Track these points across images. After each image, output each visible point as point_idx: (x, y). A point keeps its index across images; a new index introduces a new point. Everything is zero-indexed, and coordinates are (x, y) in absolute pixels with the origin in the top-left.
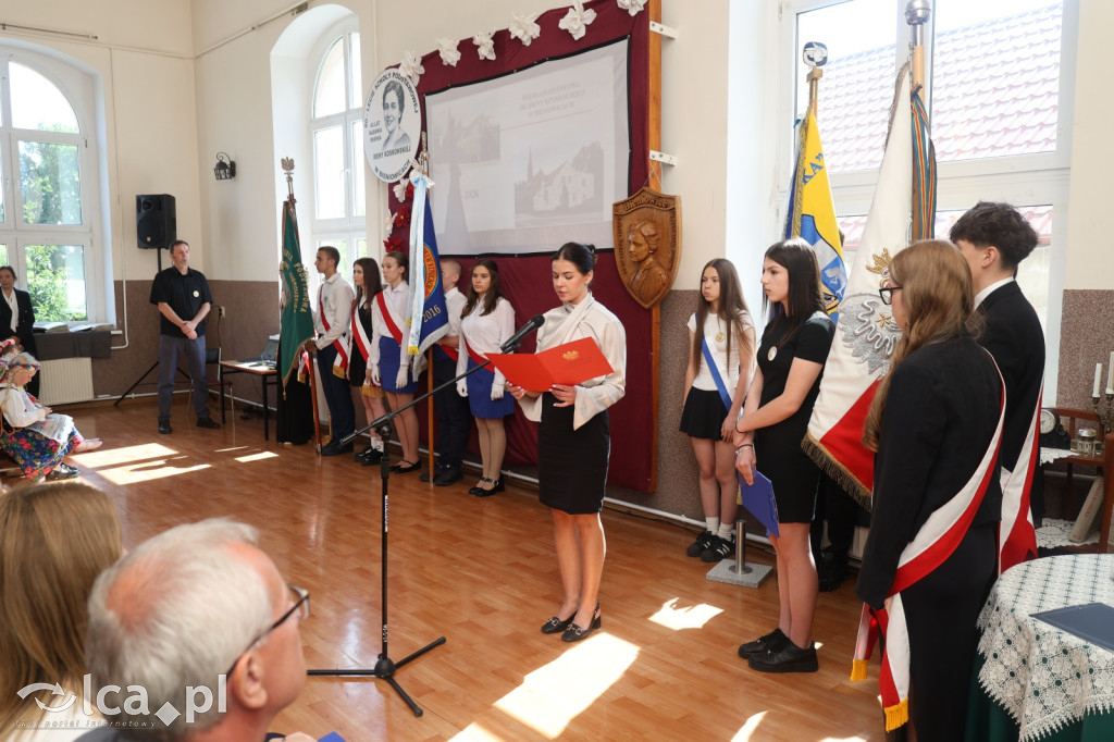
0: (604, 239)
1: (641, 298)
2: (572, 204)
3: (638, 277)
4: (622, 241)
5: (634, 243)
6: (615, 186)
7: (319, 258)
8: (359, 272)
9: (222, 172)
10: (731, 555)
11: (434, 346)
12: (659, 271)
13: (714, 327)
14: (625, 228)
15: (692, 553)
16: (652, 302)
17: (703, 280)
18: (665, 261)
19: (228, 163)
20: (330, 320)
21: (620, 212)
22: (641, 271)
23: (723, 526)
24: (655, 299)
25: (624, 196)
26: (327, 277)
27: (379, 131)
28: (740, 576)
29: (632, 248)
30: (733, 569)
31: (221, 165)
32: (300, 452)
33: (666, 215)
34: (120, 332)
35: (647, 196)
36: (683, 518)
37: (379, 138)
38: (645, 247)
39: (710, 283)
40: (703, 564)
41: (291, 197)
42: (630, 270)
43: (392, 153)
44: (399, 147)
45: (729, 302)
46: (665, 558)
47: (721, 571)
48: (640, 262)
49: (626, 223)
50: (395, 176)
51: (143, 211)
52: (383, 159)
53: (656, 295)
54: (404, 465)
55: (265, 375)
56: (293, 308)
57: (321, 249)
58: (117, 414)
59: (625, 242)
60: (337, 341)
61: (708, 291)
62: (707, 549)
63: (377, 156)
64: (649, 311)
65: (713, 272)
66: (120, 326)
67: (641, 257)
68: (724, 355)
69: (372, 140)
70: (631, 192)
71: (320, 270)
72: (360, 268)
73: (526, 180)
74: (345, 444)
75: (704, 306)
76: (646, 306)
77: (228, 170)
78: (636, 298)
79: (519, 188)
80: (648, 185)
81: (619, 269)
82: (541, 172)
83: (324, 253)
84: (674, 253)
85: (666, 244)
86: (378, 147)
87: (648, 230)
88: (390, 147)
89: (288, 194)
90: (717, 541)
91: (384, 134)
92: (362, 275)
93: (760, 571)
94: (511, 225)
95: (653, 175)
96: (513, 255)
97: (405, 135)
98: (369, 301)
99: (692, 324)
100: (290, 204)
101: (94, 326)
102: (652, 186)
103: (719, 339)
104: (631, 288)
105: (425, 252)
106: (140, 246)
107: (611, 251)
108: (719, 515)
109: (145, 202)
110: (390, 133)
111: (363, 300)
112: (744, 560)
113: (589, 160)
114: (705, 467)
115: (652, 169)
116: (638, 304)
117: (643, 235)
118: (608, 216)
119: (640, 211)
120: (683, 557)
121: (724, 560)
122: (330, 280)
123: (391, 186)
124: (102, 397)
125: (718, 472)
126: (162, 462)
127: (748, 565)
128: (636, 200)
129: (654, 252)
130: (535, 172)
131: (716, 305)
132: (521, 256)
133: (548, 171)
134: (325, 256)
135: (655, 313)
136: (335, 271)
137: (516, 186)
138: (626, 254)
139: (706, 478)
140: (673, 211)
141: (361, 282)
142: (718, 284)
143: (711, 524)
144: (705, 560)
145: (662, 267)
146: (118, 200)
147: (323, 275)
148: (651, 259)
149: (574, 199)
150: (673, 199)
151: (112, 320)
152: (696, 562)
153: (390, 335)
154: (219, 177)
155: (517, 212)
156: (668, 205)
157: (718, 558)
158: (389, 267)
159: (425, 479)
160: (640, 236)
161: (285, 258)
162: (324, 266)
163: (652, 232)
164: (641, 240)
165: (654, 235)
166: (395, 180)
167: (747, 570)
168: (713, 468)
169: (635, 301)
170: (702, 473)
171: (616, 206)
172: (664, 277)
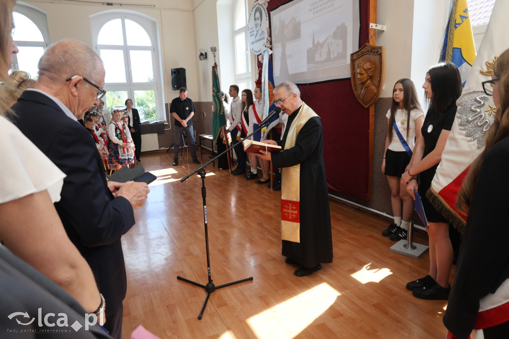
0: (346, 74)
1: (364, 103)
2: (332, 57)
3: (362, 92)
4: (355, 73)
5: (360, 74)
6: (352, 45)
7: (230, 90)
8: (245, 95)
9: (201, 57)
10: (405, 238)
11: (273, 129)
12: (373, 88)
13: (400, 117)
14: (356, 67)
15: (384, 234)
16: (369, 105)
17: (395, 90)
18: (376, 82)
19: (204, 53)
20: (234, 117)
21: (354, 58)
22: (363, 89)
23: (403, 222)
24: (372, 102)
25: (357, 49)
26: (234, 98)
27: (253, 31)
28: (409, 251)
29: (359, 76)
30: (405, 246)
31: (201, 54)
32: (225, 173)
33: (377, 57)
34: (167, 123)
35: (368, 48)
36: (385, 214)
37: (253, 35)
38: (366, 75)
39: (398, 92)
40: (390, 241)
41: (215, 63)
42: (359, 88)
43: (258, 41)
44: (261, 37)
45: (409, 102)
46: (370, 236)
47: (399, 246)
48: (363, 83)
49: (356, 64)
50: (259, 51)
51: (173, 75)
52: (255, 44)
53: (371, 101)
54: (262, 180)
55: (212, 141)
56: (217, 113)
57: (231, 86)
58: (168, 155)
59: (356, 74)
60: (237, 126)
61: (397, 96)
62: (393, 234)
63: (253, 43)
64: (368, 109)
65: (400, 86)
66: (168, 121)
67: (363, 81)
68: (406, 132)
69: (251, 36)
70: (360, 47)
71: (231, 96)
72: (245, 94)
73: (312, 46)
74: (242, 170)
75: (395, 105)
76: (366, 107)
77: (204, 56)
78: (361, 103)
79: (309, 51)
80: (369, 42)
81: (353, 88)
82: (318, 42)
83: (232, 88)
84: (380, 77)
85: (376, 73)
86: (253, 39)
87: (367, 65)
88: (258, 38)
89: (214, 63)
90: (400, 230)
91: (255, 33)
92: (246, 97)
93: (421, 248)
94: (305, 70)
95: (371, 37)
96: (306, 84)
97: (263, 32)
98: (248, 108)
99: (388, 115)
100: (215, 67)
101: (158, 121)
102: (371, 43)
103: (402, 123)
104: (359, 97)
105: (269, 85)
106: (173, 89)
107: (349, 79)
108: (401, 215)
109: (174, 72)
110: (257, 31)
111: (246, 107)
112: (412, 241)
113: (340, 33)
114: (394, 191)
115: (371, 34)
116: (362, 105)
117: (364, 69)
118: (348, 61)
119: (364, 56)
120: (380, 236)
121: (402, 240)
122: (235, 100)
123: (258, 56)
124: (162, 149)
125: (401, 194)
126: (170, 176)
127: (414, 244)
128: (362, 50)
129: (371, 78)
130: (316, 42)
131: (401, 104)
132: (310, 84)
133: (321, 41)
134: (233, 89)
135: (372, 111)
136: (237, 96)
137: (307, 50)
138: (357, 80)
139: (395, 196)
140: (381, 55)
141: (245, 100)
142: (402, 92)
143: (397, 220)
144: (391, 239)
145: (375, 85)
146: (165, 71)
147: (232, 98)
148: (369, 81)
149: (333, 54)
150: (380, 48)
151: (165, 119)
152: (387, 239)
153: (257, 123)
154: (200, 58)
155: (308, 63)
156: (378, 52)
157: (399, 239)
158: (256, 92)
159: (269, 187)
160: (362, 69)
161: (213, 91)
162: (232, 94)
163: (370, 67)
164: (364, 72)
165: (371, 69)
166: (259, 53)
167: (414, 248)
168: (398, 192)
169: (360, 104)
170: (392, 194)
171: (352, 55)
172: (375, 91)
